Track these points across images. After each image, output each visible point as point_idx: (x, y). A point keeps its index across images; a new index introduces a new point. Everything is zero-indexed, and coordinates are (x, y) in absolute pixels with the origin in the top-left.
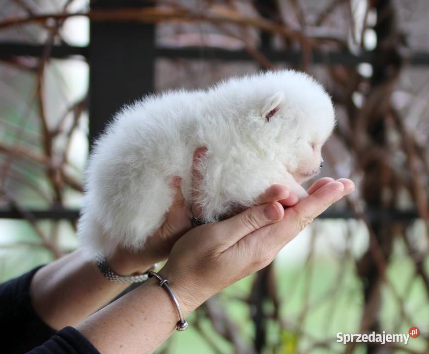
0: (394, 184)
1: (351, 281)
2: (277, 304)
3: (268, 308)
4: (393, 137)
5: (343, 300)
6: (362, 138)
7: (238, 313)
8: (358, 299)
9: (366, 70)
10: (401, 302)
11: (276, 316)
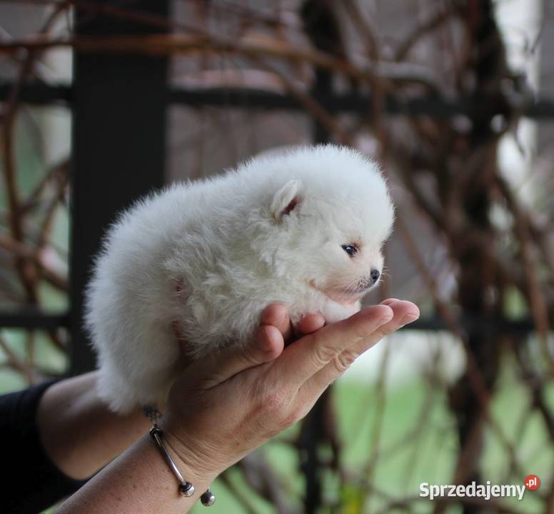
0: (501, 282)
1: (441, 417)
2: (336, 448)
3: (325, 453)
4: (499, 217)
5: (430, 442)
6: (457, 217)
7: (282, 461)
8: (451, 442)
9: (463, 123)
10: (510, 449)
11: (335, 465)
